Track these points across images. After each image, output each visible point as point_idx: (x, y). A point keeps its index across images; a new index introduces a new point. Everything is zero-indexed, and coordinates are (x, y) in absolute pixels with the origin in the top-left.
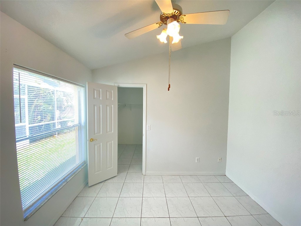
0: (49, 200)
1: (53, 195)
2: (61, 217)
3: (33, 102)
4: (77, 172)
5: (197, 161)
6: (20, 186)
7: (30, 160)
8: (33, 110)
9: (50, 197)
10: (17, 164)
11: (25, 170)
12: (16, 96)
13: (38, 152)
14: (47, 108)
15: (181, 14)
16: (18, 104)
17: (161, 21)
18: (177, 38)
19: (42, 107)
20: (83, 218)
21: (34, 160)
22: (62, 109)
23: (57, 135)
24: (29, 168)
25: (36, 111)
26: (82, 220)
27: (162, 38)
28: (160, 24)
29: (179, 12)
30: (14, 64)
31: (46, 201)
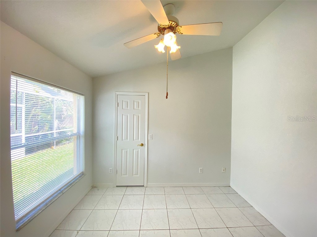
0: (43, 211)
1: (47, 206)
2: (56, 229)
3: (31, 112)
4: (75, 183)
5: (201, 171)
6: (14, 199)
7: (25, 172)
8: (31, 119)
9: (44, 208)
10: (11, 176)
11: (20, 183)
12: (12, 105)
13: (34, 164)
14: (45, 117)
15: (177, 25)
16: (14, 113)
17: (159, 31)
18: (174, 48)
19: (40, 117)
20: (78, 231)
21: (29, 172)
22: (62, 119)
23: (55, 147)
24: (24, 180)
25: (34, 120)
26: (78, 233)
27: (160, 48)
28: (158, 35)
29: (175, 24)
30: (12, 72)
31: (40, 212)
